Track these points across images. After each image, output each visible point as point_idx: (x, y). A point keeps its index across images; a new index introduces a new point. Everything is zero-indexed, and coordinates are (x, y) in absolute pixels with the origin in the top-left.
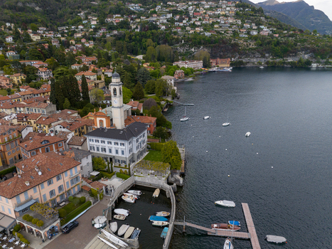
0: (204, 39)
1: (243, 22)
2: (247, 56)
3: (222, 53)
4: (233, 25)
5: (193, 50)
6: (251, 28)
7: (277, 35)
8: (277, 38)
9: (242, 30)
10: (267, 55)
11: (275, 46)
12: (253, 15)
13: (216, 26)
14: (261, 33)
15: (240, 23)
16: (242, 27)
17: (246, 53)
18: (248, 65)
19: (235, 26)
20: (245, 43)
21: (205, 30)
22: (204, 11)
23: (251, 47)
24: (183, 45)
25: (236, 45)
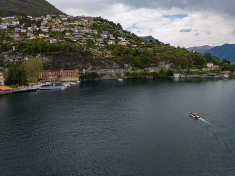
0: (42, 45)
1: (100, 32)
2: (103, 66)
3: (68, 64)
4: (88, 34)
5: (27, 59)
6: (109, 38)
7: (136, 46)
8: (135, 48)
9: (97, 40)
10: (126, 65)
11: (135, 55)
12: (110, 28)
13: (67, 34)
14: (119, 43)
15: (96, 33)
16: (99, 37)
17: (100, 64)
18: (105, 78)
19: (90, 36)
20: (100, 52)
21: (51, 37)
22: (60, 22)
23: (107, 56)
24: (14, 53)
25: (89, 54)
